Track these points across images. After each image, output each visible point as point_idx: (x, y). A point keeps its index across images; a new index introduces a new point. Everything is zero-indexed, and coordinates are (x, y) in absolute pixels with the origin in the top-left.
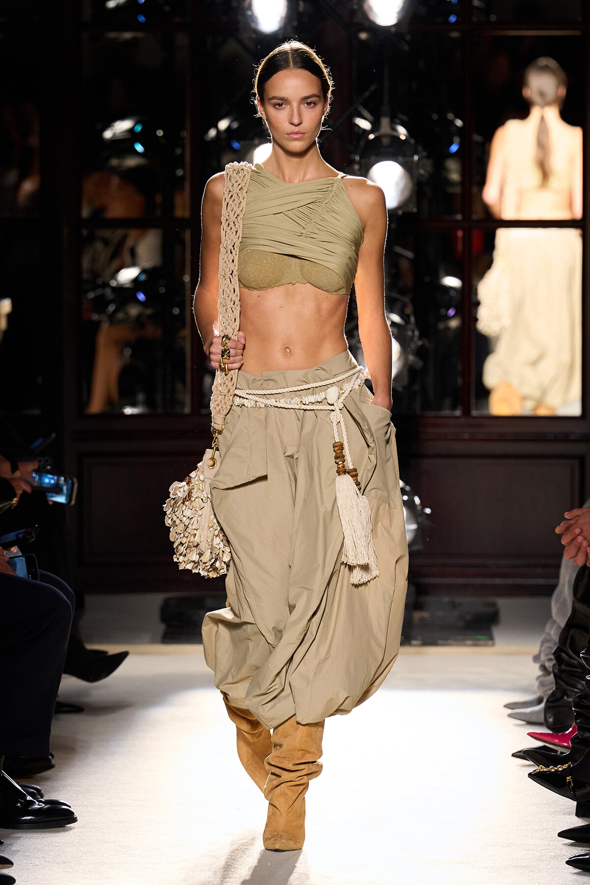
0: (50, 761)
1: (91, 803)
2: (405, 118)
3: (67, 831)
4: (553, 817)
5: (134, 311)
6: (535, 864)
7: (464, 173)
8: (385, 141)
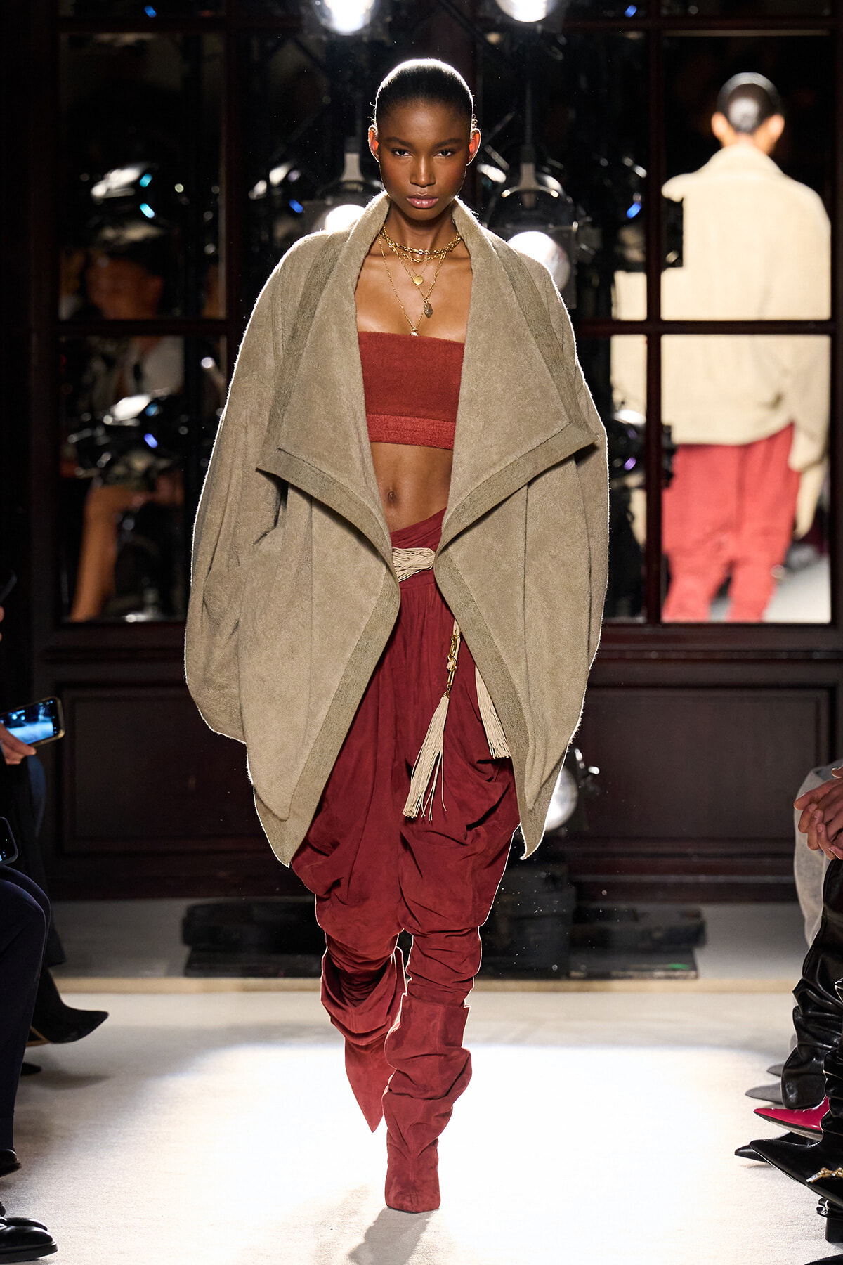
1: (78, 1223)
2: (558, 165)
4: (791, 1243)
5: (140, 463)
7: (648, 248)
8: (528, 200)
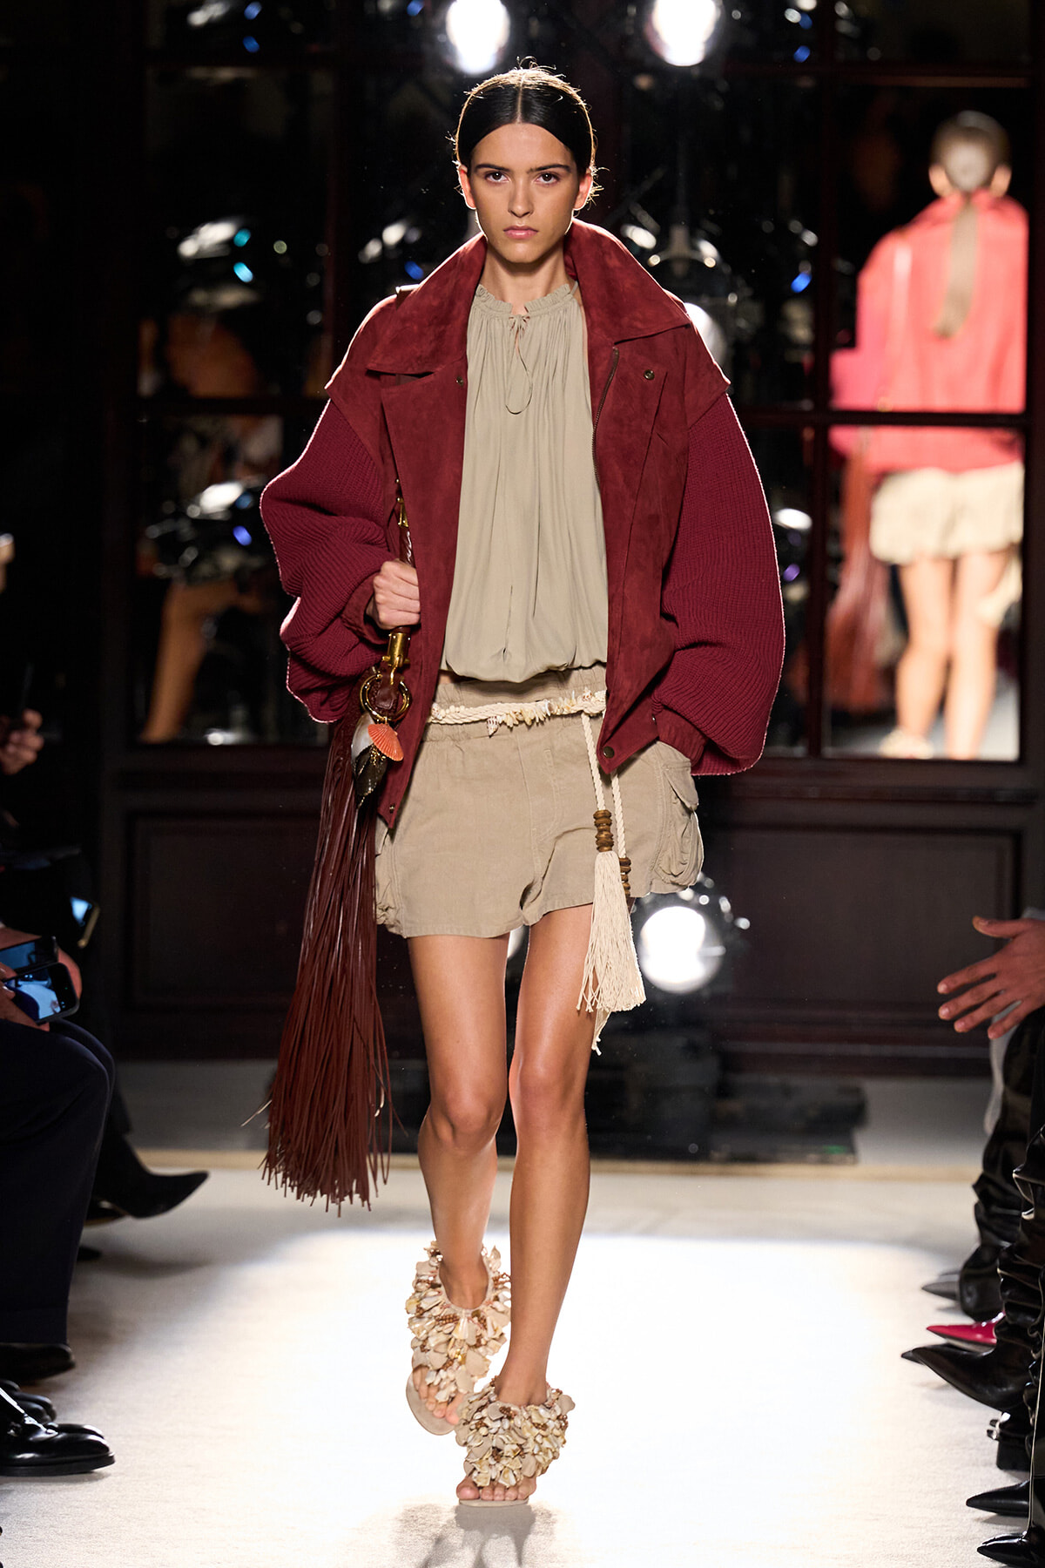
0: (66, 1355)
1: (140, 1431)
2: (713, 228)
3: (97, 1480)
4: (956, 1469)
5: (229, 561)
6: (922, 1552)
7: (817, 326)
8: (679, 269)
